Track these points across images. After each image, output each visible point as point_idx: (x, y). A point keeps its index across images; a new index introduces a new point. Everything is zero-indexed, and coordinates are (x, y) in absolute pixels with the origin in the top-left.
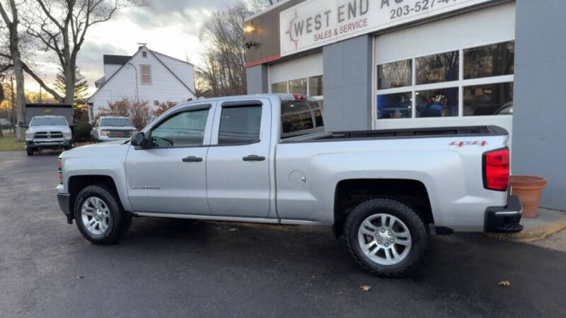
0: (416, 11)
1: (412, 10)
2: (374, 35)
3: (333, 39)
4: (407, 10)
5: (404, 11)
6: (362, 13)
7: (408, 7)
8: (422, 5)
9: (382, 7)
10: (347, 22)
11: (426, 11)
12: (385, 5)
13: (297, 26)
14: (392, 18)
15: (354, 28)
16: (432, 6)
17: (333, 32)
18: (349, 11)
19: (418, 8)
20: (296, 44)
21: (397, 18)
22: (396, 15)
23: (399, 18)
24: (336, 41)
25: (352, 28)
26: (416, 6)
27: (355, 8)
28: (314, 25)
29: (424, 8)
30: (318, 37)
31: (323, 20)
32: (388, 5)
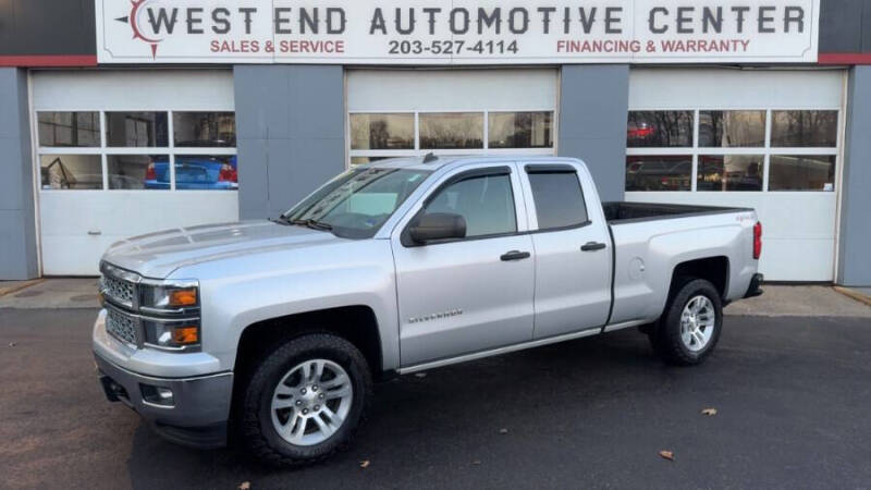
0: (433, 52)
1: (428, 49)
2: (348, 69)
3: (262, 57)
4: (418, 47)
5: (413, 47)
6: (330, 31)
7: (420, 44)
8: (444, 48)
9: (372, 32)
10: (296, 36)
11: (449, 55)
12: (378, 32)
13: (156, 15)
14: (392, 52)
15: (315, 50)
16: (458, 52)
17: (262, 45)
18: (302, 21)
19: (436, 50)
20: (154, 48)
21: (401, 54)
22: (399, 49)
23: (405, 55)
24: (271, 61)
25: (310, 48)
26: (434, 46)
27: (316, 20)
28: (207, 23)
29: (445, 52)
30: (215, 46)
31: (237, 20)
32: (385, 32)
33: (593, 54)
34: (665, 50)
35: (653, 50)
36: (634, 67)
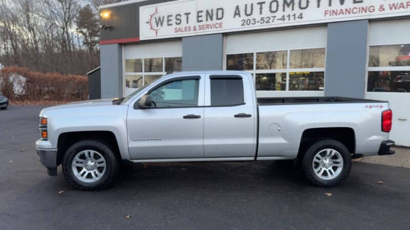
0: (261, 23)
1: (258, 22)
2: (226, 35)
3: (192, 33)
4: (254, 21)
5: (252, 22)
6: (218, 19)
7: (255, 19)
8: (266, 20)
9: (234, 17)
10: (205, 23)
11: (268, 24)
12: (237, 16)
13: (157, 19)
14: (242, 25)
15: (211, 28)
16: (273, 21)
17: (192, 28)
18: (207, 16)
19: (262, 21)
20: (157, 33)
21: (246, 26)
22: (245, 23)
23: (248, 26)
24: (195, 34)
25: (209, 27)
26: (261, 20)
27: (212, 15)
28: (174, 21)
29: (267, 22)
30: (176, 30)
31: (184, 18)
32: (240, 16)
33: (345, 16)
34: (391, 9)
35: (383, 10)
36: (371, 21)
